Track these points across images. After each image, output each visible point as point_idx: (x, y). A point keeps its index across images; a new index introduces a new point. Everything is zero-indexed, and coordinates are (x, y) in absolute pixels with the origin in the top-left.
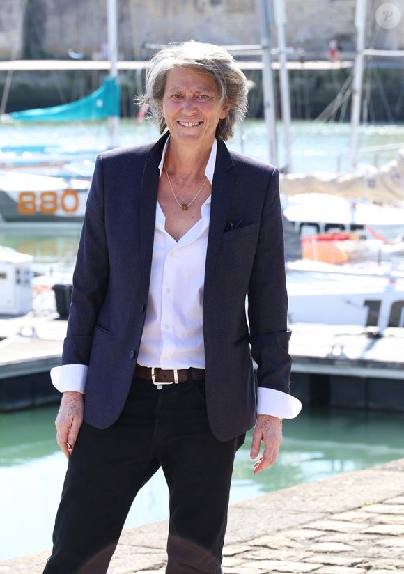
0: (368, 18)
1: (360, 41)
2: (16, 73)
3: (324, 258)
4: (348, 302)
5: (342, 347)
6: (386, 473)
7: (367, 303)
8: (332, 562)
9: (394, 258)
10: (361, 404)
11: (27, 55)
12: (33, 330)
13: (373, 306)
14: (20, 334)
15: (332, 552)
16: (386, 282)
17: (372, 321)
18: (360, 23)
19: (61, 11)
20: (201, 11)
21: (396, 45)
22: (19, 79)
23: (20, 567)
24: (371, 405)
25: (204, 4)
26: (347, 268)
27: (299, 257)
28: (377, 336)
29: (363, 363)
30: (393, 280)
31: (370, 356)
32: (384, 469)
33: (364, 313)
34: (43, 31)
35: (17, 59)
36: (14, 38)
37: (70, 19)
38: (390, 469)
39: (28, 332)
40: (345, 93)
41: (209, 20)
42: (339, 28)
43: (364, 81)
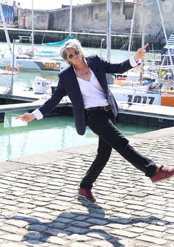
0: (134, 25)
1: (132, 31)
2: (46, 33)
3: (119, 84)
4: (124, 95)
5: (122, 106)
6: (130, 138)
7: (129, 96)
8: (115, 160)
9: (136, 85)
10: (126, 121)
11: (49, 29)
12: (46, 97)
13: (130, 97)
14: (43, 98)
15: (116, 157)
16: (134, 91)
17: (130, 101)
18: (132, 26)
19: (58, 18)
20: (93, 21)
21: (140, 32)
22: (47, 35)
23: (38, 156)
24: (128, 121)
25: (94, 19)
26: (124, 87)
27: (113, 84)
28: (131, 104)
29: (127, 111)
30: (135, 91)
31: (129, 109)
32: (130, 137)
33: (128, 98)
34: (53, 23)
35: (46, 30)
36: (46, 25)
37: (60, 20)
38: (132, 137)
39: (44, 98)
40: (127, 43)
41: (95, 23)
42: (127, 27)
43: (132, 41)
